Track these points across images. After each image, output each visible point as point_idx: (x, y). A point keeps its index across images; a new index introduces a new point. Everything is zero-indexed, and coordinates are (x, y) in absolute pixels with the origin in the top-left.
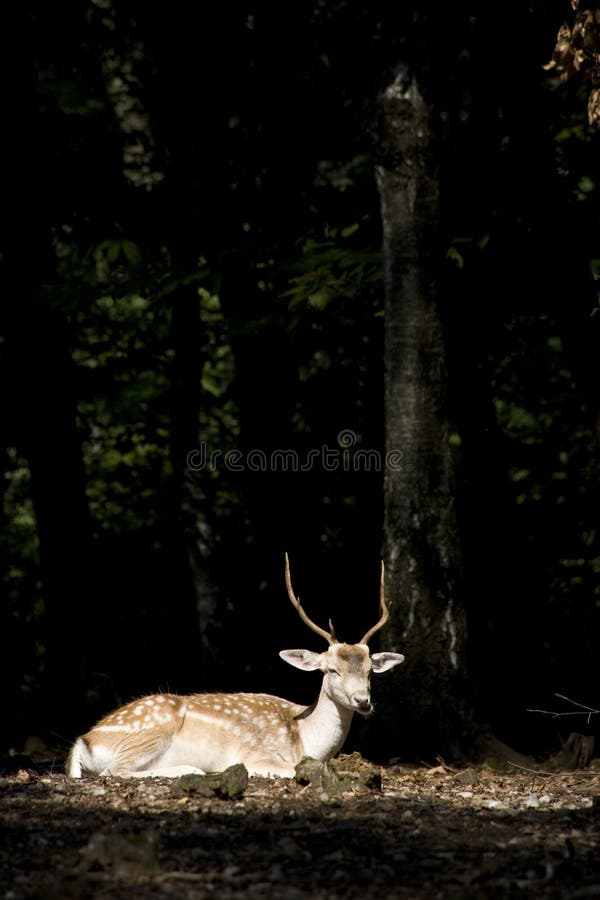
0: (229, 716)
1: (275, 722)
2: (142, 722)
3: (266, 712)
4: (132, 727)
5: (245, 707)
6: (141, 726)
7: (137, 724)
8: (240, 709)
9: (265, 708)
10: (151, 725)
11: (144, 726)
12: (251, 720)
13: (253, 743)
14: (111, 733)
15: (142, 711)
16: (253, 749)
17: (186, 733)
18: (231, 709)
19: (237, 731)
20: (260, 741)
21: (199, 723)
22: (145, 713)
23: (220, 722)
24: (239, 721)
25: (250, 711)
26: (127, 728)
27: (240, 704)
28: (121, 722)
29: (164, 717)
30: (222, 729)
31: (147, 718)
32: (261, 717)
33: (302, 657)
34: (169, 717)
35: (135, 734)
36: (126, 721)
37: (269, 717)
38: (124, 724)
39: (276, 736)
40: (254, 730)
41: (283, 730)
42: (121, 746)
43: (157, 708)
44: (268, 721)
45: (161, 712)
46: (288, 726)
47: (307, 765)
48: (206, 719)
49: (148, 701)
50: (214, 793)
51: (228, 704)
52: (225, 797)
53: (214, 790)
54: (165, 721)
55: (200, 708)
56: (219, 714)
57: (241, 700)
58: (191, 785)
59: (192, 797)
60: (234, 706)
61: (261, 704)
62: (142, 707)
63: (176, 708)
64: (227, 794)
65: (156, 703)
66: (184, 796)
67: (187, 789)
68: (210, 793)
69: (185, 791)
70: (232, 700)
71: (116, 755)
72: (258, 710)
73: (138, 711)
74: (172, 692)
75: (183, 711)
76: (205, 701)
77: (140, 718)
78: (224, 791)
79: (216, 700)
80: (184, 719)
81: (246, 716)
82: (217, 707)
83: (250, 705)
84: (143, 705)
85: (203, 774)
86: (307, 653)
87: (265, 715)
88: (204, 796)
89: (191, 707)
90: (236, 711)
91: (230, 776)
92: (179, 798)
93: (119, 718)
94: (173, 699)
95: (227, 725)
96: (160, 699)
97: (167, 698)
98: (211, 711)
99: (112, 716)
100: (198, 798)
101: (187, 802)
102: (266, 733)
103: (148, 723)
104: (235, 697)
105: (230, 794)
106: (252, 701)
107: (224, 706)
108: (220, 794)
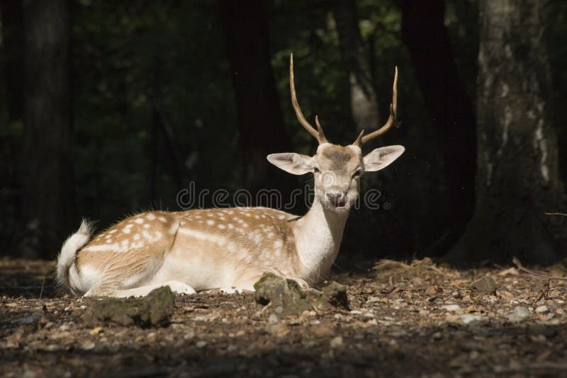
0: (224, 232)
1: (271, 235)
2: (131, 240)
3: (262, 226)
4: (120, 246)
5: (241, 221)
6: (129, 245)
7: (125, 242)
8: (235, 224)
9: (261, 221)
10: (141, 245)
11: (133, 246)
12: (246, 235)
13: (249, 258)
14: (99, 252)
15: (131, 229)
16: (250, 265)
17: (178, 250)
18: (225, 223)
19: (232, 247)
20: (256, 257)
21: (192, 240)
22: (134, 231)
23: (213, 238)
24: (234, 236)
25: (246, 225)
26: (115, 247)
27: (235, 219)
28: (109, 241)
29: (154, 236)
30: (216, 245)
31: (136, 237)
32: (257, 231)
33: (291, 160)
34: (159, 235)
35: (123, 254)
36: (114, 239)
37: (265, 230)
38: (113, 242)
39: (272, 250)
40: (250, 245)
41: (279, 244)
42: (109, 266)
43: (147, 226)
44: (264, 235)
45: (151, 230)
46: (284, 239)
47: (267, 283)
48: (199, 235)
49: (139, 220)
50: (131, 320)
51: (223, 219)
52: (147, 325)
53: (132, 317)
54: (155, 240)
55: (193, 225)
56: (213, 229)
57: (237, 214)
58: (104, 313)
59: (107, 326)
60: (230, 220)
61: (257, 217)
62: (131, 226)
63: (167, 225)
64: (149, 321)
65: (147, 221)
66: (98, 325)
67: (101, 317)
68: (127, 320)
69: (99, 319)
70: (226, 214)
71: (103, 274)
72: (254, 224)
73: (127, 229)
74: (164, 209)
75: (175, 227)
76: (198, 217)
77: (129, 237)
78: (144, 318)
79: (211, 215)
80: (175, 235)
81: (241, 231)
82: (211, 223)
83: (246, 219)
84: (133, 223)
85: (191, 291)
86: (296, 156)
87: (261, 229)
88: (121, 325)
89: (183, 223)
90: (231, 226)
91: (153, 300)
92: (93, 328)
93: (108, 237)
94: (164, 216)
95: (221, 240)
96: (151, 216)
97: (159, 215)
98: (204, 228)
99: (101, 236)
100: (113, 327)
101: (100, 332)
102: (262, 248)
103: (137, 242)
104: (230, 212)
105: (154, 321)
106: (248, 215)
107: (218, 221)
108: (141, 322)
